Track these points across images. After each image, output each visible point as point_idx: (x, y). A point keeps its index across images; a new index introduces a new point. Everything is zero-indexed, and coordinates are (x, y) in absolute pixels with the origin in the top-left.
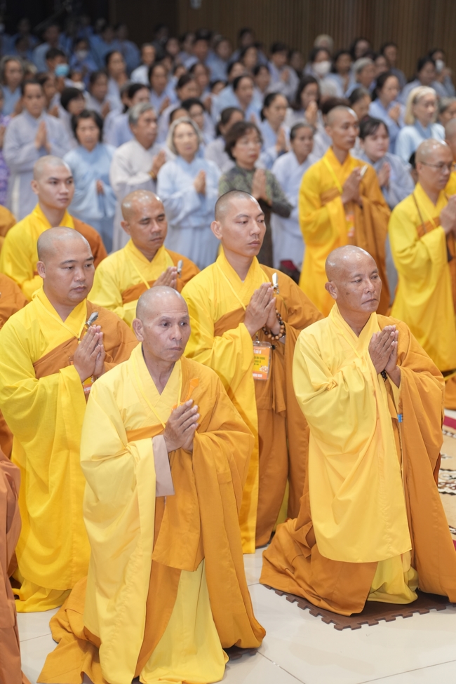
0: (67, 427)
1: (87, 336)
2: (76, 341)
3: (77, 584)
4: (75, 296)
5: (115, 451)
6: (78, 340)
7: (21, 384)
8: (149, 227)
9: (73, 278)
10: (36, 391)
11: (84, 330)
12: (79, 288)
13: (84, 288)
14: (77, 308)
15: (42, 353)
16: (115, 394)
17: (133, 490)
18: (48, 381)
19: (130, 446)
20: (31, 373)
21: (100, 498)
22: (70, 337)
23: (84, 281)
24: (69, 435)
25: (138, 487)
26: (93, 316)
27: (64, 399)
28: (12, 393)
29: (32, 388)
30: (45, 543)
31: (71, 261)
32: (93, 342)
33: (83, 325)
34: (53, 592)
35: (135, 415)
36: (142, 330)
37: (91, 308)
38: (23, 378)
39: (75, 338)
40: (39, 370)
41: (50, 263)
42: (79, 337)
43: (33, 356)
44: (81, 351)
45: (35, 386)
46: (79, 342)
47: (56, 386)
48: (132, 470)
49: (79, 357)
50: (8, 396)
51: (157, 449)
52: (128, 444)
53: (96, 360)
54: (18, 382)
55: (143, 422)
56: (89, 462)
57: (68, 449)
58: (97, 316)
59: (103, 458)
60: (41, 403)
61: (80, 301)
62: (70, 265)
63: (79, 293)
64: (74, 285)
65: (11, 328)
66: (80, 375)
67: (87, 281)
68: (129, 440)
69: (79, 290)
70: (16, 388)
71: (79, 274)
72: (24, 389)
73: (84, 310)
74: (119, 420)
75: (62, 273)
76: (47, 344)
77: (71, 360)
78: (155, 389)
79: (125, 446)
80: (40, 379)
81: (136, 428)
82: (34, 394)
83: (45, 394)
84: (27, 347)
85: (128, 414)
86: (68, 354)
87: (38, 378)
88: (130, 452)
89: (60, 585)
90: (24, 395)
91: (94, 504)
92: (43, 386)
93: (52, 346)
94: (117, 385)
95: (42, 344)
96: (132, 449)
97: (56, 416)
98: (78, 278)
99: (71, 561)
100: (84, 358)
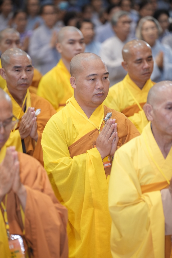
0: (93, 191)
1: (106, 127)
2: (97, 131)
4: (96, 100)
5: (134, 199)
6: (99, 131)
7: (61, 160)
8: (142, 65)
9: (95, 87)
10: (71, 165)
11: (102, 124)
12: (99, 94)
13: (103, 94)
14: (97, 109)
15: (74, 139)
16: (132, 159)
17: (147, 229)
18: (78, 158)
19: (144, 197)
20: (67, 153)
21: (123, 234)
22: (93, 129)
23: (102, 89)
24: (94, 196)
25: (152, 227)
26: (108, 115)
27: (90, 171)
28: (55, 167)
29: (68, 164)
31: (93, 75)
32: (110, 131)
33: (102, 121)
35: (147, 174)
36: (152, 112)
37: (106, 111)
38: (62, 157)
39: (96, 129)
40: (73, 152)
41: (79, 77)
42: (99, 129)
43: (68, 142)
44: (102, 137)
45: (70, 162)
46: (100, 132)
47: (85, 162)
48: (146, 214)
49: (100, 141)
50: (52, 169)
51: (164, 199)
52: (142, 195)
53: (112, 144)
54: (58, 160)
55: (153, 179)
56: (114, 207)
57: (94, 207)
58: (111, 115)
59: (125, 204)
60: (75, 174)
61: (100, 103)
62: (92, 77)
63: (99, 97)
64: (96, 92)
65: (53, 123)
66: (101, 154)
67: (105, 89)
68: (143, 192)
69: (99, 96)
70: (57, 164)
71: (99, 84)
72: (63, 164)
73: (102, 111)
74: (135, 177)
75: (88, 84)
76: (78, 134)
77: (94, 144)
78: (161, 155)
79: (140, 196)
80: (74, 157)
81: (148, 183)
82: (69, 168)
83: (77, 167)
84: (64, 136)
85: (142, 173)
86: (92, 140)
87: (72, 157)
88: (144, 201)
90: (62, 168)
91: (119, 239)
92: (76, 162)
93: (81, 135)
94: (133, 152)
95: (74, 133)
96: (146, 198)
97: (85, 183)
98: (98, 87)
100: (104, 142)
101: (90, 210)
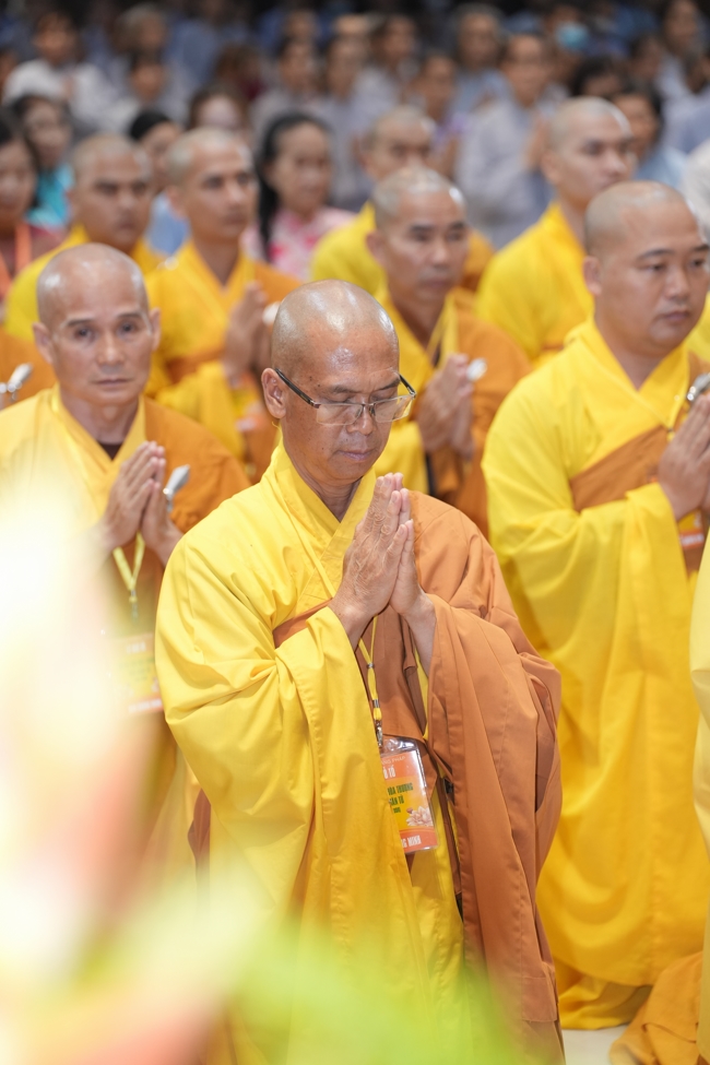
0: (643, 618)
1: (691, 421)
2: (662, 434)
3: (665, 972)
4: (664, 332)
6: (668, 431)
7: (543, 520)
9: (661, 292)
10: (576, 537)
11: (682, 412)
12: (676, 313)
13: (686, 314)
14: (666, 363)
15: (589, 457)
18: (600, 517)
20: (563, 498)
22: (649, 425)
23: (684, 298)
24: (645, 636)
26: (701, 382)
27: (636, 558)
28: (523, 540)
29: (568, 531)
30: (592, 876)
31: (659, 252)
33: (679, 400)
34: (611, 989)
37: (696, 369)
38: (544, 508)
39: (660, 428)
40: (583, 493)
41: (612, 260)
42: (670, 423)
43: (568, 464)
44: (677, 449)
45: (571, 526)
46: (671, 437)
47: (619, 527)
49: (672, 466)
50: (515, 547)
54: (535, 518)
57: (644, 669)
60: (586, 564)
61: (675, 344)
62: (655, 261)
63: (675, 325)
64: (664, 306)
66: (674, 505)
67: (693, 299)
69: (674, 319)
70: (529, 531)
71: (676, 281)
72: (548, 533)
73: (684, 368)
75: (639, 280)
76: (599, 439)
77: (653, 474)
80: (584, 512)
82: (568, 547)
84: (556, 443)
86: (645, 462)
87: (579, 508)
89: (625, 973)
90: (548, 545)
92: (590, 528)
93: (611, 443)
95: (589, 438)
98: (672, 291)
99: (649, 920)
100: (683, 467)
101: (633, 679)
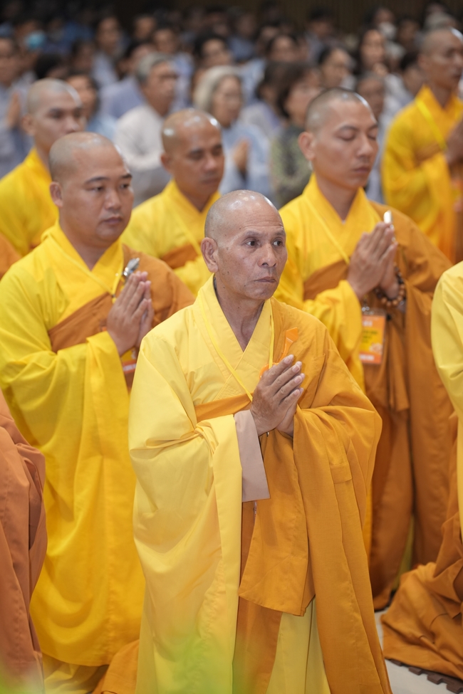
0: (100, 421)
1: (126, 290)
2: (108, 298)
3: (118, 655)
4: (106, 231)
5: (180, 433)
6: (112, 297)
7: (33, 358)
8: (201, 163)
9: (103, 205)
10: (54, 368)
11: (120, 284)
12: (113, 219)
13: (119, 219)
14: (109, 252)
15: (61, 315)
16: (177, 351)
17: (207, 493)
18: (70, 354)
19: (201, 427)
20: (45, 344)
22: (100, 293)
23: (118, 209)
24: (102, 433)
25: (216, 487)
26: (132, 264)
27: (95, 380)
28: (18, 372)
29: (48, 365)
30: (69, 595)
31: (99, 179)
32: (137, 296)
33: (118, 275)
34: (81, 670)
35: (207, 381)
36: (215, 255)
37: (128, 256)
38: (33, 351)
39: (107, 294)
40: (58, 339)
41: (69, 184)
42: (113, 292)
43: (47, 320)
44: (118, 309)
45: (51, 362)
46: (114, 300)
47: (82, 361)
48: (206, 462)
49: (115, 319)
50: (12, 377)
51: (242, 430)
52: (198, 424)
53: (140, 324)
54: (26, 357)
55: (219, 392)
56: (142, 451)
58: (138, 264)
59: (163, 444)
60: (62, 387)
61: (114, 239)
62: (97, 184)
63: (113, 227)
64: (105, 214)
65: (15, 280)
66: (117, 345)
67: (123, 209)
68: (200, 418)
69: (112, 223)
70: (22, 366)
71: (112, 198)
72: (36, 367)
73: (120, 255)
74: (183, 388)
75: (87, 197)
76: (67, 303)
77: (103, 325)
78: (235, 344)
79: (194, 426)
80: (59, 352)
81: (209, 401)
82: (50, 374)
83: (68, 372)
84: (38, 306)
85: (197, 380)
86: (99, 316)
87: (55, 350)
88: (202, 436)
89: (91, 658)
90: (35, 375)
92: (64, 362)
93: (75, 305)
94: (179, 337)
95: (60, 302)
96: (205, 431)
98: (110, 205)
99: (107, 621)
100: (123, 320)
101: (95, 462)
